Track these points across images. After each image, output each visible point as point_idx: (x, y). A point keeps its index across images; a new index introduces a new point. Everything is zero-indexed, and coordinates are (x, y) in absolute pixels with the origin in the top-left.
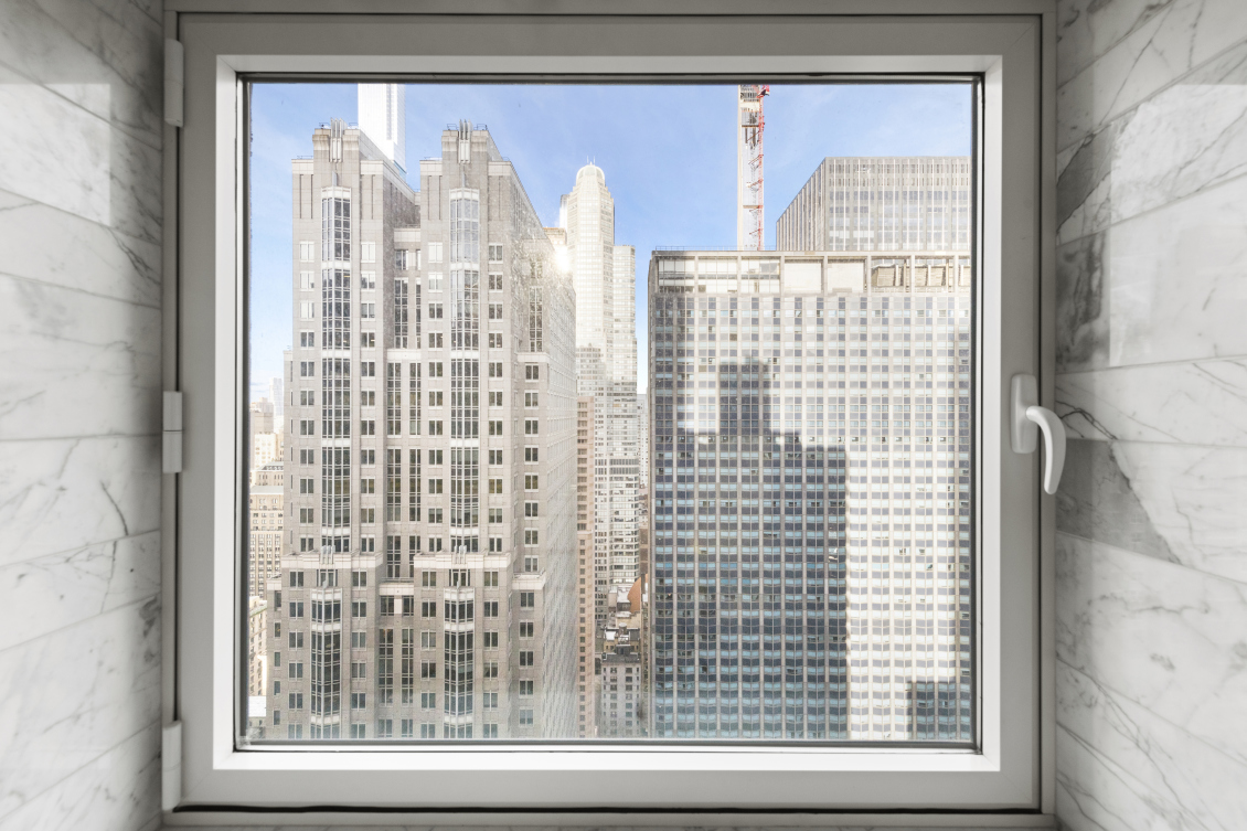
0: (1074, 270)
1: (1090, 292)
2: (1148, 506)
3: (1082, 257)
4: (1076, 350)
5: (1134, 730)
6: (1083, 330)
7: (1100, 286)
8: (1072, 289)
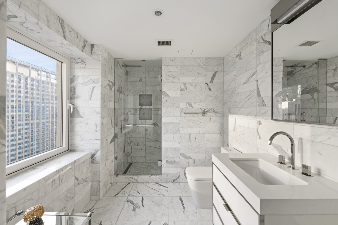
0: (73, 89)
1: (74, 92)
2: (80, 113)
3: (73, 88)
4: (73, 98)
5: (79, 135)
6: (74, 96)
7: (76, 92)
8: (72, 91)
